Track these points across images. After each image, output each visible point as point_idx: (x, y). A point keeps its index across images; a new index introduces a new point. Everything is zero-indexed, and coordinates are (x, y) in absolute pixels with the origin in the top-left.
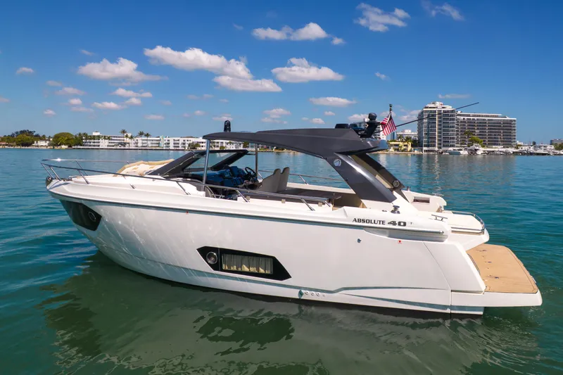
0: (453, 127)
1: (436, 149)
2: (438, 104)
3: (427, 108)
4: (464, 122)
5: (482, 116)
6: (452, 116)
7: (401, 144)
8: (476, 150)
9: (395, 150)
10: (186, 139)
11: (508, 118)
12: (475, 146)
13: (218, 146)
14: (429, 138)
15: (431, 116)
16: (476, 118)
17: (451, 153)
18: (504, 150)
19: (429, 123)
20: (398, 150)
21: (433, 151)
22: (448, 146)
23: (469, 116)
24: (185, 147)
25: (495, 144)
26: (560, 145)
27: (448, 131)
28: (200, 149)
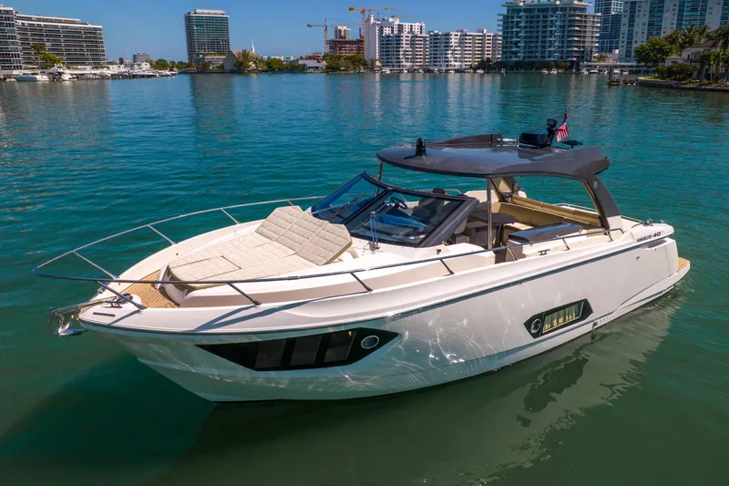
0: (13, 37)
4: (23, 29)
5: (51, 21)
6: (8, 19)
8: (60, 74)
11: (90, 26)
12: (55, 69)
16: (42, 23)
17: (20, 80)
22: (10, 68)
23: (30, 19)
26: (157, 63)
27: (7, 43)
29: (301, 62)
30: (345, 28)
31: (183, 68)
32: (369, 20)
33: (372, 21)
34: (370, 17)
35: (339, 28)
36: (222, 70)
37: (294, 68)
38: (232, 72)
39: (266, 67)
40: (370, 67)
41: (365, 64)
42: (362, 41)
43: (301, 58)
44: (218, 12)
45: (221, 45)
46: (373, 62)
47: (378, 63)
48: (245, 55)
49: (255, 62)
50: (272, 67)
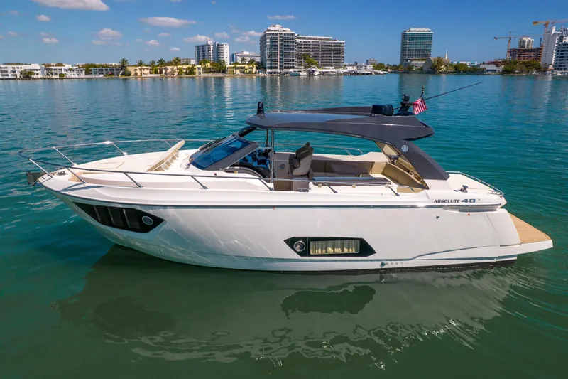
0: (293, 50)
1: (279, 71)
2: (278, 27)
3: (269, 31)
4: (300, 44)
5: (316, 39)
6: (292, 39)
7: (246, 66)
8: (313, 71)
9: (241, 72)
10: (16, 66)
11: (338, 41)
12: (312, 68)
13: (56, 74)
14: (272, 60)
15: (274, 39)
16: (311, 41)
17: (292, 75)
18: (336, 70)
19: (271, 46)
20: (244, 72)
21: (274, 73)
22: (288, 68)
23: (305, 38)
24: (16, 75)
25: (327, 65)
26: (378, 65)
27: (289, 53)
28: (35, 77)
29: (482, 66)
30: (529, 39)
31: (395, 70)
32: (550, 32)
33: (553, 31)
34: (552, 29)
35: (524, 39)
36: (421, 71)
37: (476, 71)
38: (428, 72)
39: (453, 70)
40: (543, 70)
41: (538, 69)
42: (541, 49)
43: (484, 63)
44: (425, 30)
45: (424, 54)
46: (546, 66)
47: (551, 67)
48: (440, 61)
49: (446, 66)
50: (459, 70)
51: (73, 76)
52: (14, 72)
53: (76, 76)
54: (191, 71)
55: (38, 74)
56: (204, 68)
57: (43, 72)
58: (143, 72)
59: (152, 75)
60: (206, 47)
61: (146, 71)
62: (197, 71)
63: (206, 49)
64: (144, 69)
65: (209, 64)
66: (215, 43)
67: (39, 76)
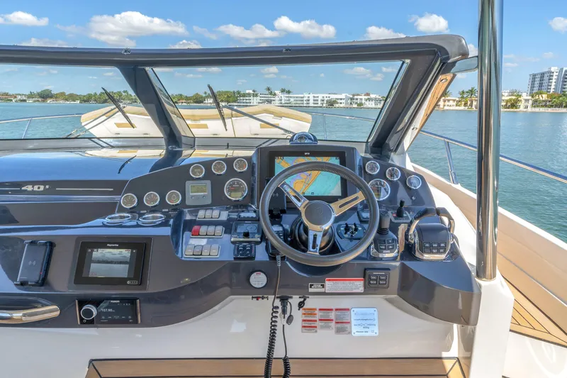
10: (325, 95)
13: (356, 103)
24: (323, 104)
28: (337, 105)
51: (370, 106)
52: (323, 100)
53: (373, 106)
54: (514, 105)
55: (341, 103)
56: (535, 101)
57: (346, 101)
58: (447, 103)
59: (458, 108)
60: (546, 75)
61: (451, 103)
62: (522, 105)
63: (546, 78)
64: (449, 100)
65: (544, 96)
66: (562, 69)
67: (342, 105)
